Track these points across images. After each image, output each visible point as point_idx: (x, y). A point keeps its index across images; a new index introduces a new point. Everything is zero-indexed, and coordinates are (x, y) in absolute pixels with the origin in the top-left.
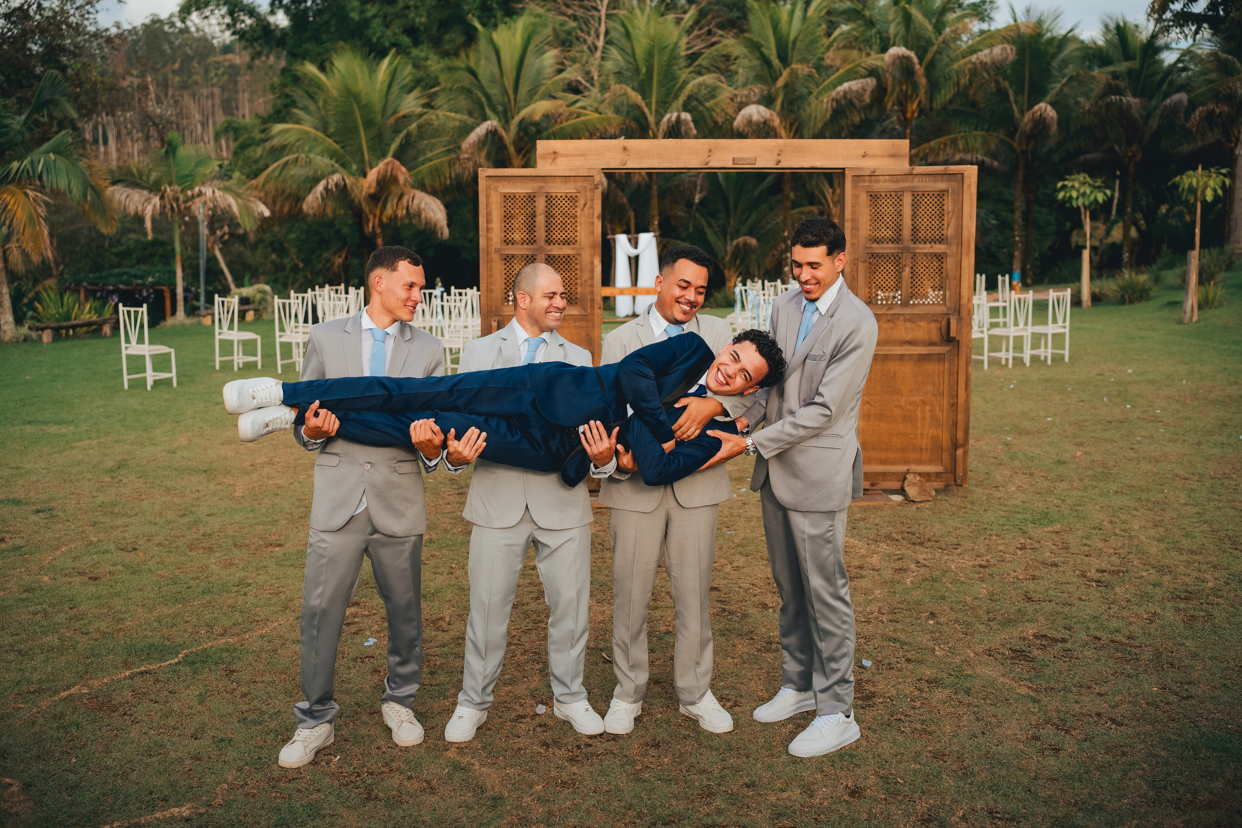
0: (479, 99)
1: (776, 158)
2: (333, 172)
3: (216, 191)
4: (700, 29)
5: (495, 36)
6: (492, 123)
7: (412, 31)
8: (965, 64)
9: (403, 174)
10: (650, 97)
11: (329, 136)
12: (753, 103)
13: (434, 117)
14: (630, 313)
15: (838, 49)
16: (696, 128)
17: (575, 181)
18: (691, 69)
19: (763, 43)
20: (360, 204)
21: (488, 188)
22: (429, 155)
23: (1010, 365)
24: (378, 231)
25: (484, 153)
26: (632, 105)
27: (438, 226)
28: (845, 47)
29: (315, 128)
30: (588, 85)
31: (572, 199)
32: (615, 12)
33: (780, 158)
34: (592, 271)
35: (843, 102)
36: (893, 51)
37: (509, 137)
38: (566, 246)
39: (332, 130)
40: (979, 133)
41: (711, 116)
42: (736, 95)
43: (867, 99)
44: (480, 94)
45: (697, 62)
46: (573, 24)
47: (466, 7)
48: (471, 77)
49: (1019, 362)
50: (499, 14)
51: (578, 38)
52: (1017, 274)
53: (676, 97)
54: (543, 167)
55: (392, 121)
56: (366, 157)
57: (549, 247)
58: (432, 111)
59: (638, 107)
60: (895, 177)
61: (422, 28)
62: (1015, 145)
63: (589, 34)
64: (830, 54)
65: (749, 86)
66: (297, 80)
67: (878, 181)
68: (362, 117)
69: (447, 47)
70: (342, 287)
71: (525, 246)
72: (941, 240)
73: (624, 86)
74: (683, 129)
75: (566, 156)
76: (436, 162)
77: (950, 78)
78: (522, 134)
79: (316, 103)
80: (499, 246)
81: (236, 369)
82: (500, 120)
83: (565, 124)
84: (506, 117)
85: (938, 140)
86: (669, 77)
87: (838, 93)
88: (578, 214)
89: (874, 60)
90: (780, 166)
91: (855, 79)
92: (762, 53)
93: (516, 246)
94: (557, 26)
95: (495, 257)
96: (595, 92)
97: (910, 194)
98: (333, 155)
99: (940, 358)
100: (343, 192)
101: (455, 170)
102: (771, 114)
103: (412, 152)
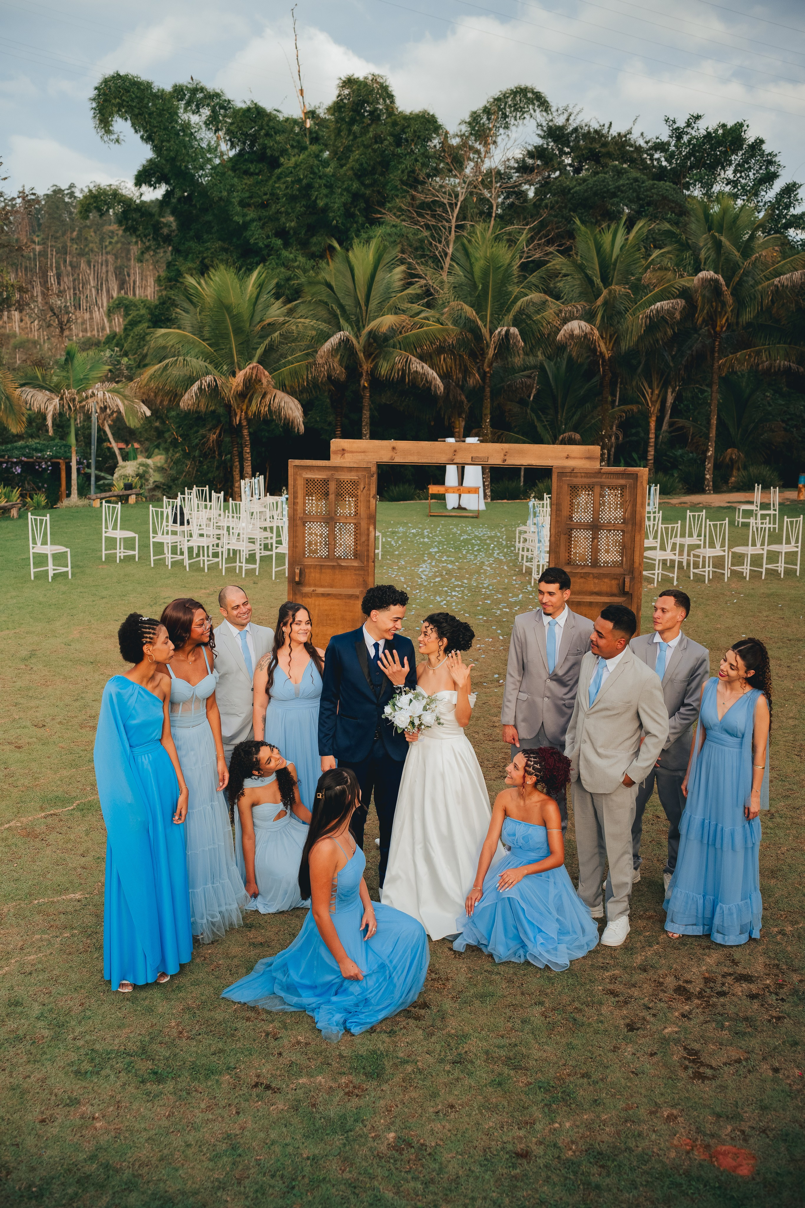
0: (334, 310)
2: (207, 373)
3: (106, 392)
5: (351, 254)
6: (345, 333)
7: (283, 234)
8: (768, 287)
9: (266, 377)
10: (486, 311)
11: (204, 340)
12: (577, 318)
13: (294, 326)
15: (654, 270)
16: (523, 340)
18: (523, 285)
19: (588, 264)
20: (229, 401)
22: (290, 358)
24: (244, 423)
25: (337, 359)
26: (468, 320)
27: (296, 423)
28: (660, 268)
29: (193, 333)
30: (437, 288)
32: (463, 222)
35: (656, 320)
36: (703, 274)
37: (358, 345)
39: (206, 335)
40: (781, 345)
41: (538, 329)
42: (561, 311)
43: (677, 316)
44: (334, 306)
45: (528, 280)
46: (425, 233)
48: (328, 291)
50: (361, 221)
51: (429, 246)
53: (508, 311)
55: (258, 329)
56: (236, 360)
58: (294, 318)
59: (474, 322)
61: (292, 232)
63: (440, 242)
64: (648, 275)
65: (574, 302)
68: (233, 325)
69: (314, 249)
73: (462, 302)
74: (511, 341)
76: (296, 364)
77: (755, 297)
78: (372, 340)
79: (195, 309)
81: (118, 560)
82: (352, 329)
83: (409, 334)
84: (358, 325)
85: (744, 352)
86: (502, 292)
87: (652, 311)
89: (686, 281)
91: (669, 299)
92: (587, 274)
94: (410, 236)
98: (207, 357)
100: (214, 391)
101: (311, 373)
102: (592, 329)
103: (275, 355)
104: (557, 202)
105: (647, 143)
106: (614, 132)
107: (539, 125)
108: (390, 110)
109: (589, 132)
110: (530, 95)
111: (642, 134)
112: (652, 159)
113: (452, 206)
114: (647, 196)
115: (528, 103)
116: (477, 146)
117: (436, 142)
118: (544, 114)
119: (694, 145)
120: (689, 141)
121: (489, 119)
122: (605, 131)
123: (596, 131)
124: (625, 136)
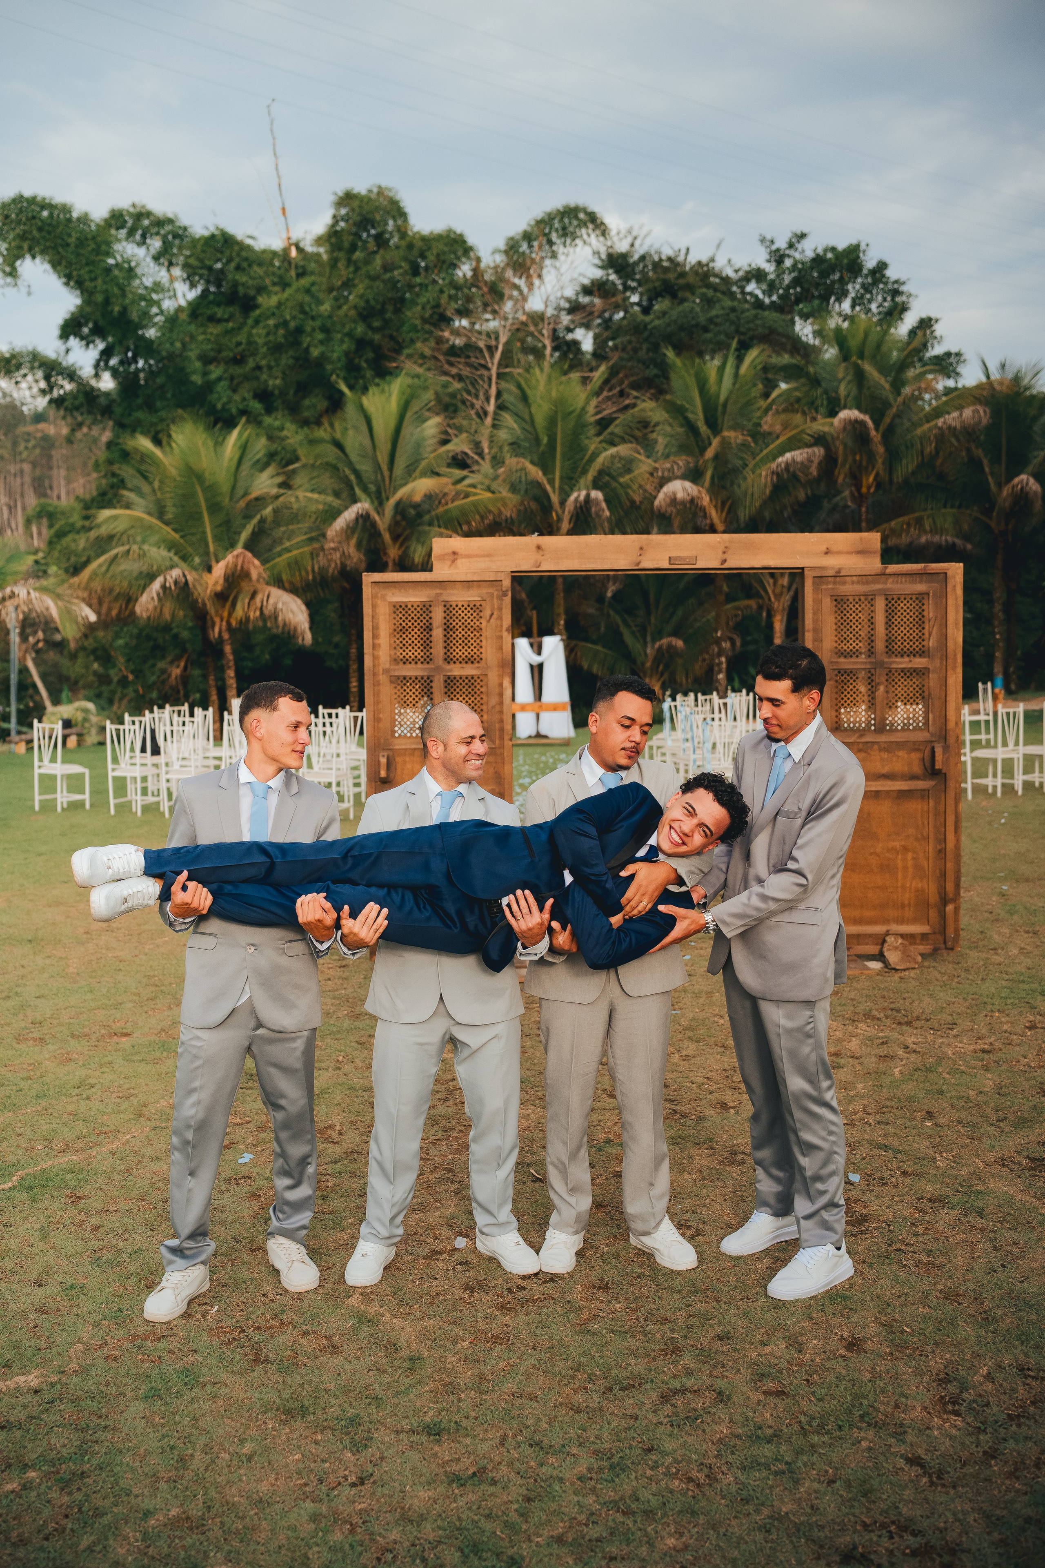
0: (346, 477)
1: (720, 556)
2: (172, 567)
3: (31, 591)
4: (610, 390)
5: (365, 401)
6: (363, 506)
7: (264, 396)
8: (930, 430)
9: (256, 568)
10: (553, 472)
11: (167, 523)
12: (677, 478)
13: (293, 500)
14: (534, 733)
15: (777, 412)
16: (609, 508)
17: (479, 587)
18: (601, 438)
19: (687, 406)
20: (204, 604)
21: (374, 596)
22: (287, 544)
23: (999, 794)
24: (226, 636)
25: (353, 542)
26: (532, 483)
27: (299, 631)
28: (785, 411)
29: (149, 514)
30: (476, 457)
31: (476, 608)
32: (507, 370)
33: (725, 556)
34: (501, 695)
35: (785, 476)
36: (844, 414)
37: (383, 522)
38: (470, 665)
39: (169, 516)
40: (948, 510)
41: (627, 494)
42: (656, 469)
43: (814, 471)
44: (348, 472)
45: (609, 430)
46: (457, 385)
47: (329, 367)
48: (337, 450)
49: (1009, 789)
50: (369, 374)
51: (464, 402)
52: (999, 680)
53: (585, 472)
54: (441, 571)
55: (242, 504)
56: (212, 548)
57: (448, 667)
58: (290, 492)
59: (539, 485)
60: (864, 578)
61: (277, 392)
62: (993, 524)
63: (477, 397)
64: (769, 419)
65: (672, 458)
66: (125, 455)
67: (844, 583)
68: (206, 500)
69: (306, 414)
70: (186, 708)
71: (419, 665)
72: (922, 653)
73: (522, 460)
74: (593, 510)
75: (468, 556)
76: (295, 552)
77: (912, 445)
78: (399, 518)
79: (151, 483)
80: (388, 666)
81: (59, 809)
82: (372, 502)
83: (450, 506)
84: (379, 499)
85: (901, 519)
86: (575, 448)
87: (779, 465)
88: (483, 626)
89: (821, 425)
90: (725, 566)
91: (799, 448)
92: (686, 419)
93: (408, 666)
94: (439, 389)
95: (383, 679)
96: (486, 466)
97: (883, 598)
98: (172, 546)
99: (923, 795)
100: (184, 590)
101: (318, 562)
102: (699, 492)
103: (267, 542)
104: (630, 342)
105: (736, 271)
106: (692, 259)
107: (596, 253)
108: (402, 232)
109: (661, 260)
110: (582, 216)
111: (729, 261)
112: (743, 293)
113: (491, 349)
114: (749, 329)
115: (579, 226)
116: (516, 281)
117: (465, 270)
118: (601, 239)
119: (800, 271)
120: (794, 266)
121: (530, 246)
122: (681, 259)
123: (670, 259)
124: (707, 265)
